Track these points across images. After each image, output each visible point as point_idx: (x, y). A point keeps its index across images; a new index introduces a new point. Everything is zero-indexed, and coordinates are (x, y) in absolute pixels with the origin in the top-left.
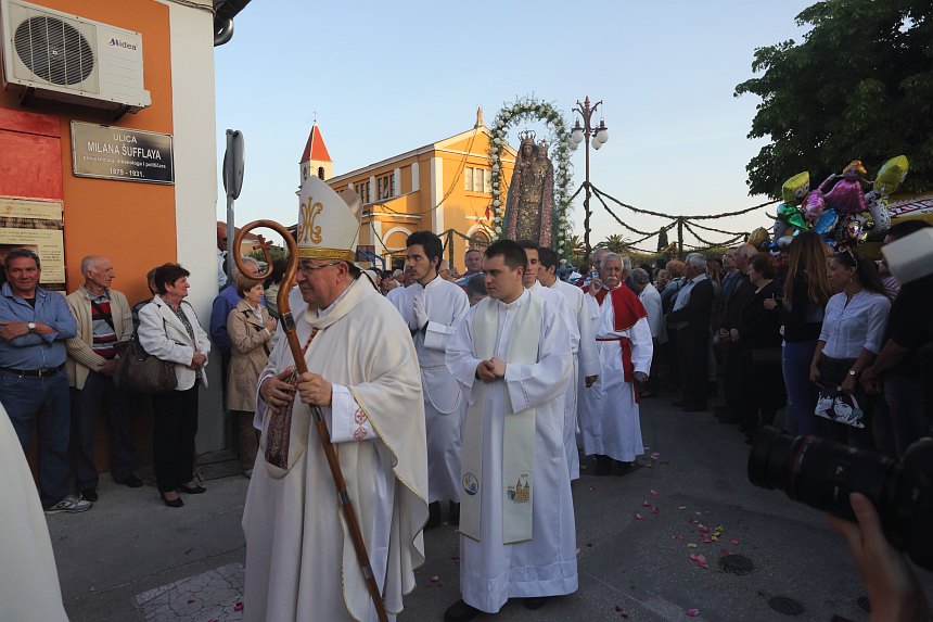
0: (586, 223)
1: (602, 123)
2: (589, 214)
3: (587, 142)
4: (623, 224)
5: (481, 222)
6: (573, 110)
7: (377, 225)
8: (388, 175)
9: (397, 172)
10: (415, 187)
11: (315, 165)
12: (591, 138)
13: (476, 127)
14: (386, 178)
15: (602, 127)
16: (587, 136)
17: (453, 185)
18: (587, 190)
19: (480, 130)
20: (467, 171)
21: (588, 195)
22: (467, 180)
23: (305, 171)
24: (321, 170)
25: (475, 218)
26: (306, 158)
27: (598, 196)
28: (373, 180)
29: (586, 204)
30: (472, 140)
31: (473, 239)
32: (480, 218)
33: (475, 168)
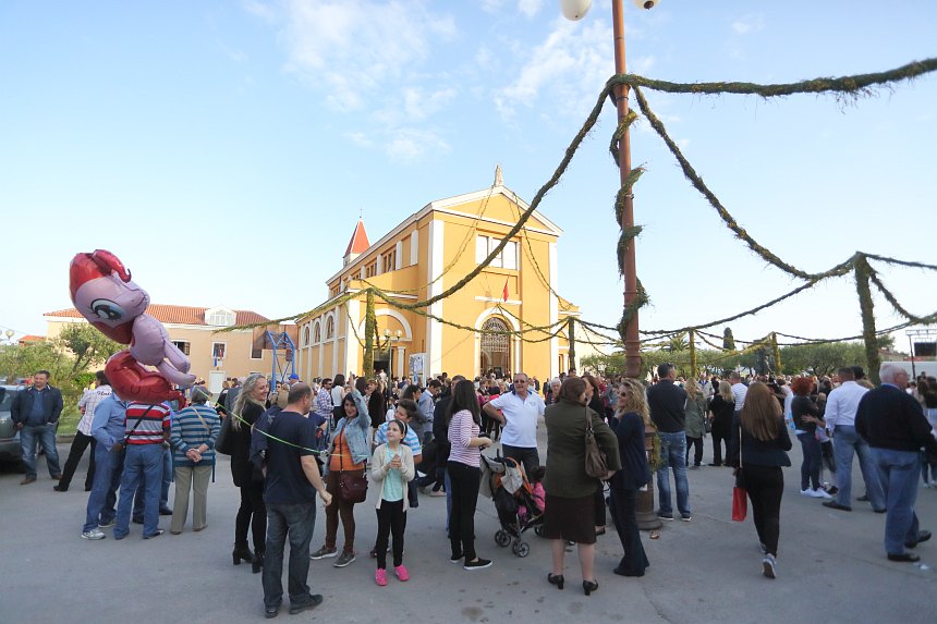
4: (741, 234)
5: (498, 306)
8: (392, 251)
9: (399, 245)
10: (414, 261)
13: (493, 187)
14: (390, 255)
17: (459, 256)
19: (497, 191)
20: (480, 241)
22: (478, 251)
25: (490, 299)
26: (348, 253)
28: (380, 259)
29: (619, 148)
30: (485, 202)
31: (488, 325)
32: (494, 300)
33: (491, 236)
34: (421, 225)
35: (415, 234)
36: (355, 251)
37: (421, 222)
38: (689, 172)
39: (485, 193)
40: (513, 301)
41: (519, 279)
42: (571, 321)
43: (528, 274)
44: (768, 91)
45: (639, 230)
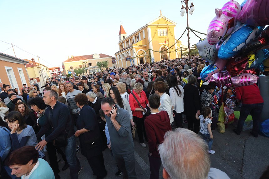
0: (188, 42)
1: (192, 4)
2: (189, 38)
3: (187, 12)
5: (164, 45)
6: (182, 2)
7: (134, 50)
8: (137, 35)
9: (139, 34)
10: (144, 37)
11: (122, 35)
12: (189, 11)
13: (160, 16)
14: (137, 36)
15: (192, 6)
16: (187, 10)
17: (154, 35)
18: (188, 30)
19: (161, 17)
20: (158, 30)
21: (189, 31)
22: (159, 33)
23: (120, 37)
24: (124, 36)
25: (162, 44)
26: (120, 34)
27: (193, 32)
28: (134, 37)
29: (188, 35)
30: (159, 21)
31: (162, 50)
32: (163, 44)
33: (161, 29)
34: (145, 29)
35: (144, 31)
36: (122, 33)
37: (145, 28)
38: (196, 35)
39: (158, 19)
40: (167, 43)
41: (168, 38)
42: (181, 48)
43: (170, 36)
44: (200, 33)
45: (190, 44)
